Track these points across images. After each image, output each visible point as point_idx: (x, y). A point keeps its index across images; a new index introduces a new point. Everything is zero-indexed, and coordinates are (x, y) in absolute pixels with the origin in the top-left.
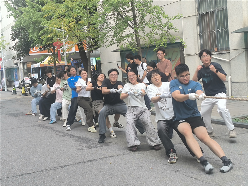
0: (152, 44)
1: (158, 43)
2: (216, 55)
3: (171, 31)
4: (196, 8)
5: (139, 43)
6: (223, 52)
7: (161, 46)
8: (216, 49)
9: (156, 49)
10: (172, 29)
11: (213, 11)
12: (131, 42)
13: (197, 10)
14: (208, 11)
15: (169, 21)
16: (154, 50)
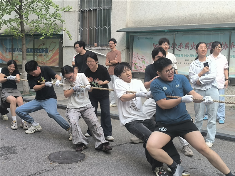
0: (38, 31)
1: (43, 32)
2: (96, 50)
3: (58, 22)
4: (78, 4)
5: (23, 29)
6: (103, 48)
7: (47, 35)
8: (95, 44)
9: (43, 37)
10: (58, 20)
11: (96, 9)
12: (14, 28)
13: (79, 6)
14: (92, 8)
15: (56, 12)
16: (41, 38)
